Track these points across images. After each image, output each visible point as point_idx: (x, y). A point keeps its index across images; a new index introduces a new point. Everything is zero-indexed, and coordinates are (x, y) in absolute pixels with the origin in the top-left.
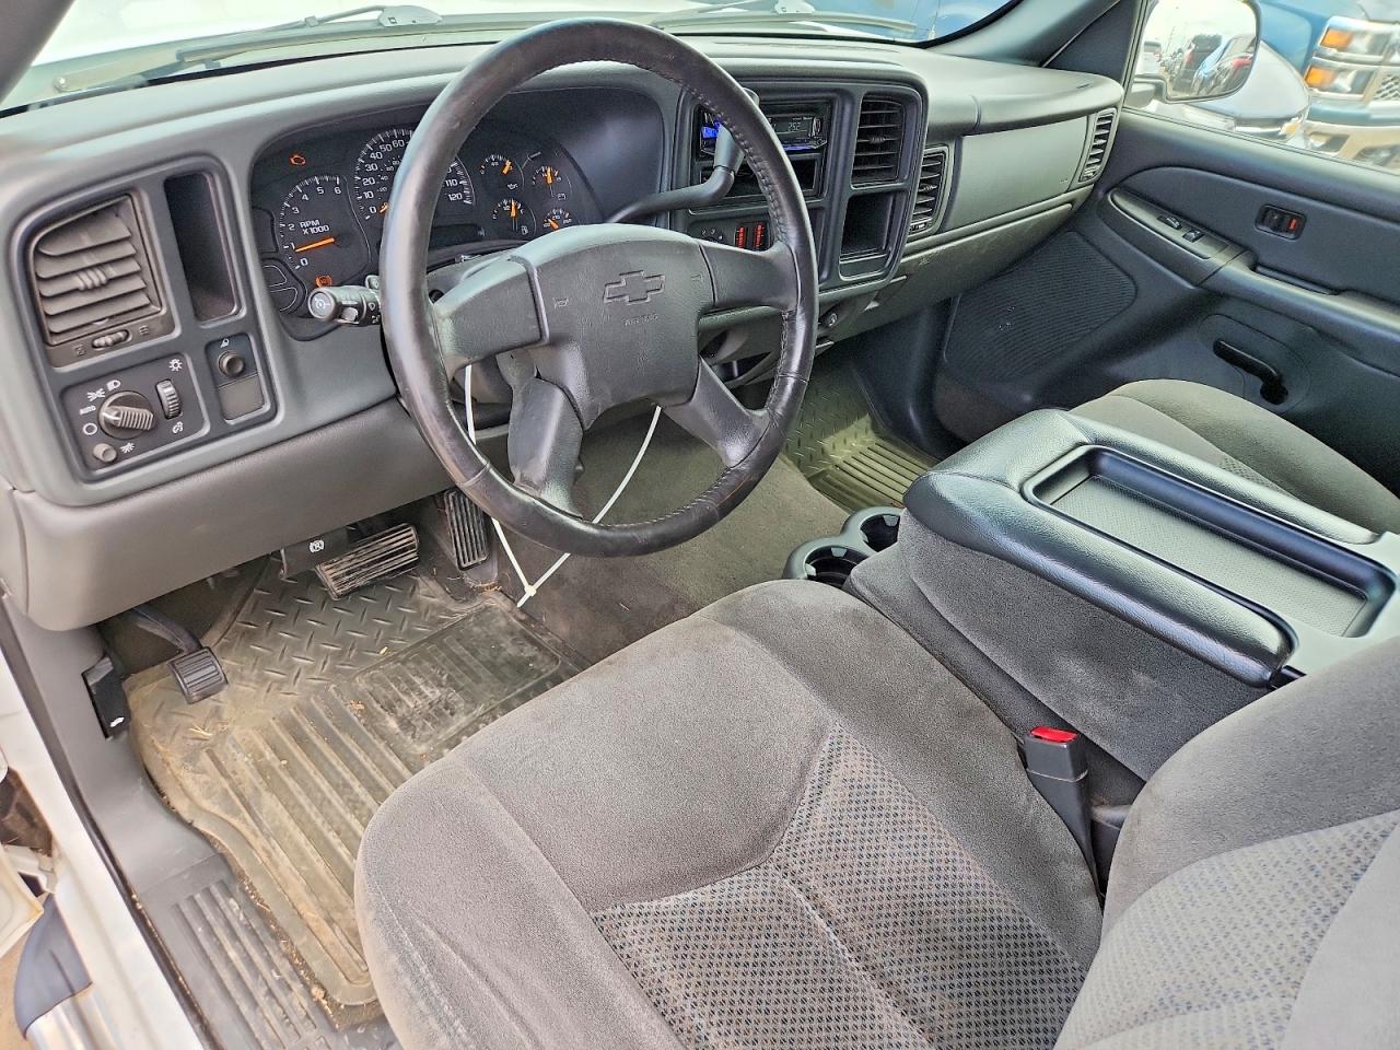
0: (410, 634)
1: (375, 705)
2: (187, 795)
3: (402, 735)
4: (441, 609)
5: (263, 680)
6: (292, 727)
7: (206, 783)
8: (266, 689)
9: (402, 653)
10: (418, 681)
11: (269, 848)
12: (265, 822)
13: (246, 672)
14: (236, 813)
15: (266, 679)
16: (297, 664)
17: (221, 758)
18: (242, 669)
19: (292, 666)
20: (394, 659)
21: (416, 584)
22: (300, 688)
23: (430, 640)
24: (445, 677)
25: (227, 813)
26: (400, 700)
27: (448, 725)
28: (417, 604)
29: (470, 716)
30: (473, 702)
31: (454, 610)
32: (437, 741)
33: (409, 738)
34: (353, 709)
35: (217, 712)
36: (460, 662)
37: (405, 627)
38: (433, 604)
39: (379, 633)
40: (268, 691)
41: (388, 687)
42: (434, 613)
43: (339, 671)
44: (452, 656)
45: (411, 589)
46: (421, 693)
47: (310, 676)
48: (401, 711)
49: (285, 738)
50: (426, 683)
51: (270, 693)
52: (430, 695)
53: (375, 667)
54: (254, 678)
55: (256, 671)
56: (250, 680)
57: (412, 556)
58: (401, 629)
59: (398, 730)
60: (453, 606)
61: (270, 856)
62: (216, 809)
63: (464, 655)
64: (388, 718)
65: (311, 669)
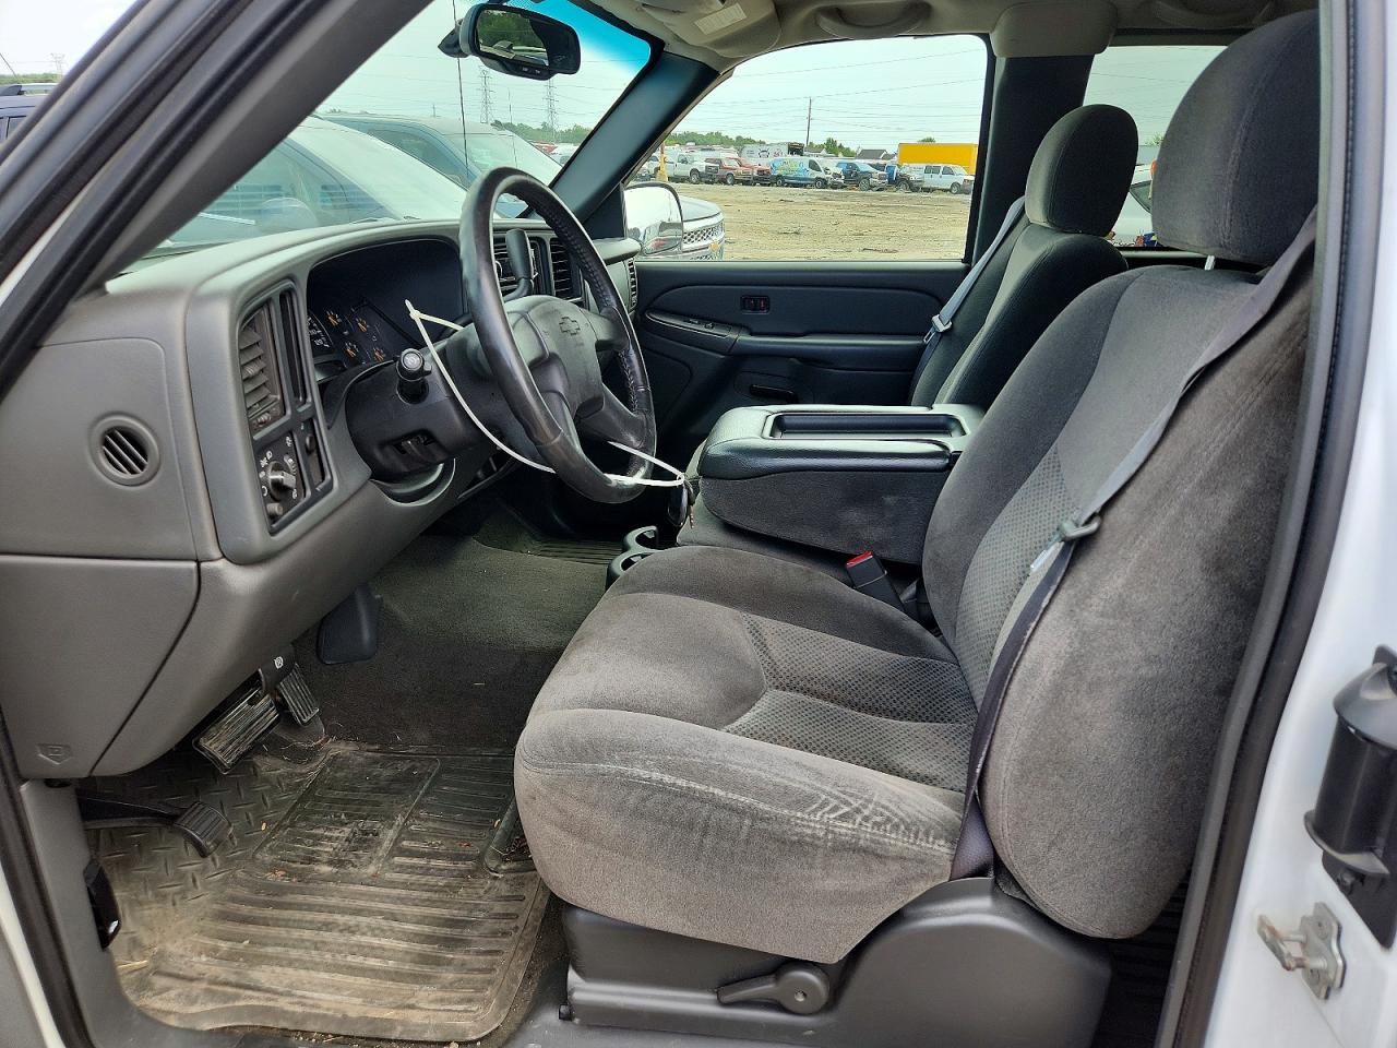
0: (277, 805)
1: (294, 865)
2: (169, 1013)
3: (342, 871)
4: (291, 775)
5: (162, 898)
6: (224, 916)
7: (179, 995)
8: (171, 903)
9: (284, 819)
10: (320, 831)
11: (296, 1000)
12: (273, 987)
13: (141, 897)
14: (237, 997)
15: (165, 896)
16: (187, 871)
17: (176, 971)
18: (135, 895)
19: (183, 876)
20: (279, 827)
21: (254, 766)
22: (205, 888)
23: (302, 800)
24: (343, 817)
25: (225, 1003)
26: (313, 852)
27: (380, 844)
28: (266, 780)
29: (394, 827)
30: (388, 817)
31: (304, 771)
32: (379, 859)
33: (351, 868)
34: (277, 877)
35: (135, 943)
36: (348, 802)
37: (268, 802)
38: (280, 775)
39: (248, 818)
40: (174, 904)
41: (294, 849)
42: (287, 781)
43: (233, 859)
44: (334, 801)
45: (252, 770)
46: (330, 839)
47: (206, 876)
48: (325, 857)
49: (229, 926)
50: (328, 829)
51: (178, 906)
52: (341, 835)
53: (267, 841)
54: (153, 899)
55: (150, 893)
56: (151, 902)
57: (273, 713)
58: (266, 804)
59: (335, 870)
60: (300, 769)
61: (303, 1005)
62: (210, 1007)
63: (346, 795)
64: (316, 868)
65: (205, 869)
